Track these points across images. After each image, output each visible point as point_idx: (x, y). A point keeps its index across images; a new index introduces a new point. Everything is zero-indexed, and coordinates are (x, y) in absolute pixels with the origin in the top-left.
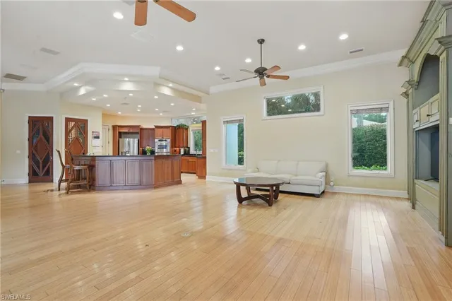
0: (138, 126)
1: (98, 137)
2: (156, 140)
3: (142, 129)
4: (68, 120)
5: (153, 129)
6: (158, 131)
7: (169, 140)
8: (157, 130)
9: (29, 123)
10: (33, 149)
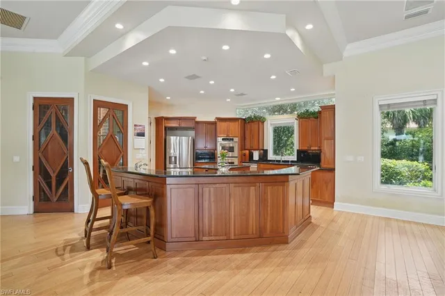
0: (194, 119)
1: (142, 134)
2: (220, 139)
3: (198, 123)
4: (98, 104)
5: (214, 124)
6: (221, 126)
7: (236, 139)
8: (219, 124)
9: (33, 109)
10: (40, 154)
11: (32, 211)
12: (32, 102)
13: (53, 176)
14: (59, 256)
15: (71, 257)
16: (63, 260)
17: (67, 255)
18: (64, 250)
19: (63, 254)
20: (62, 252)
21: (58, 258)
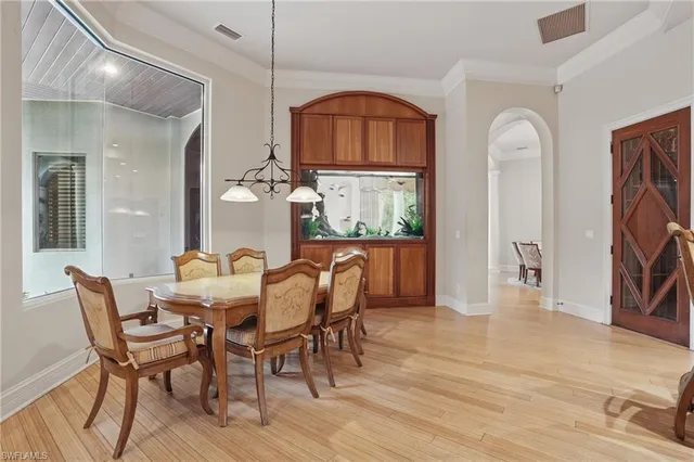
9: (612, 151)
10: (623, 226)
11: (609, 321)
12: (609, 139)
13: (646, 266)
14: (608, 413)
15: (627, 430)
16: (610, 425)
17: (622, 423)
18: (623, 408)
19: (616, 416)
20: (617, 411)
21: (604, 416)
